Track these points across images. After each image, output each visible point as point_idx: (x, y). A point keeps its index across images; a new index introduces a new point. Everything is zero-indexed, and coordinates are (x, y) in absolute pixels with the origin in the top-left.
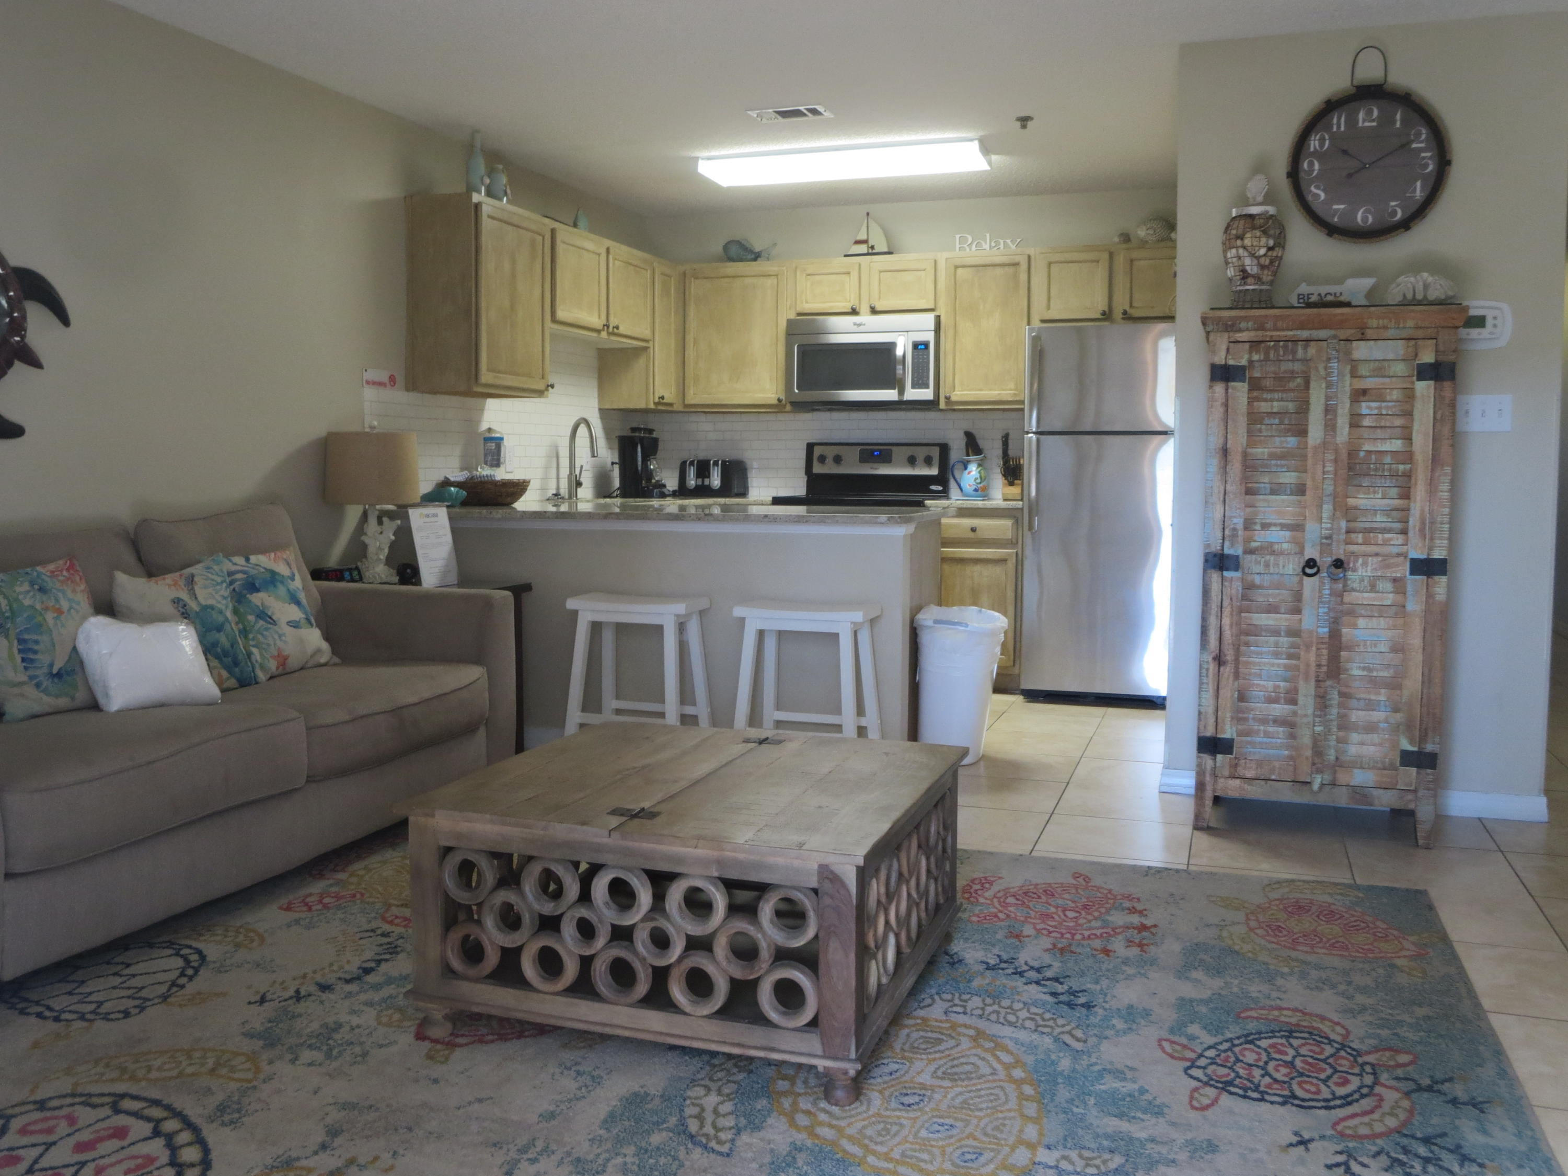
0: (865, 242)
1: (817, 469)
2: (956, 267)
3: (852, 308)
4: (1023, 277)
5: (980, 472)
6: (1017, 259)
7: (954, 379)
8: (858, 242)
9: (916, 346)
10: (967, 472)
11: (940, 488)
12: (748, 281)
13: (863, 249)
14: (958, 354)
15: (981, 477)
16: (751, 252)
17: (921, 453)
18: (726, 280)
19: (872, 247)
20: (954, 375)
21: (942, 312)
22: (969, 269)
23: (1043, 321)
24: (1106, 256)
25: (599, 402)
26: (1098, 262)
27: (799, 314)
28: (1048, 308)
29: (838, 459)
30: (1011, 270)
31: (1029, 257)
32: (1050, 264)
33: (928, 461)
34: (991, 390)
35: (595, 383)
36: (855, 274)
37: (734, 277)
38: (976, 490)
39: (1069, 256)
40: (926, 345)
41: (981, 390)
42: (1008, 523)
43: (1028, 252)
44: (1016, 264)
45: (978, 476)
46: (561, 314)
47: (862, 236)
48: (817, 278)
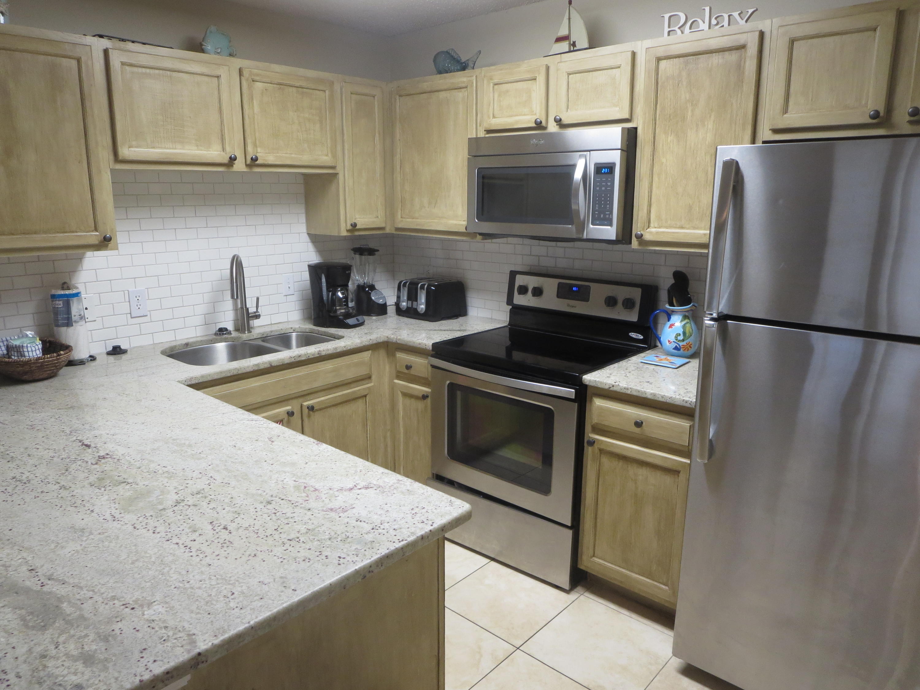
0: (565, 38)
1: (520, 300)
2: (659, 59)
3: (536, 122)
4: (750, 65)
5: (684, 327)
6: (741, 39)
7: (649, 212)
8: (559, 40)
9: (599, 168)
10: (669, 324)
11: (641, 337)
12: (442, 95)
13: (564, 46)
14: (656, 178)
15: (684, 333)
16: (458, 61)
17: (622, 293)
18: (425, 95)
19: (574, 44)
20: (650, 205)
21: (639, 123)
22: (676, 60)
23: (776, 131)
24: (891, 18)
25: (308, 228)
26: (875, 30)
27: (489, 131)
28: (785, 110)
29: (538, 292)
30: (733, 57)
31: (762, 35)
32: (792, 42)
33: (629, 304)
34: (694, 228)
35: (302, 209)
36: (541, 79)
37: (430, 92)
38: (676, 348)
39: (826, 27)
40: (611, 168)
41: (682, 228)
42: (684, 424)
43: (761, 27)
44: (743, 47)
45: (681, 331)
46: (125, 152)
47: (564, 32)
48: (505, 87)
